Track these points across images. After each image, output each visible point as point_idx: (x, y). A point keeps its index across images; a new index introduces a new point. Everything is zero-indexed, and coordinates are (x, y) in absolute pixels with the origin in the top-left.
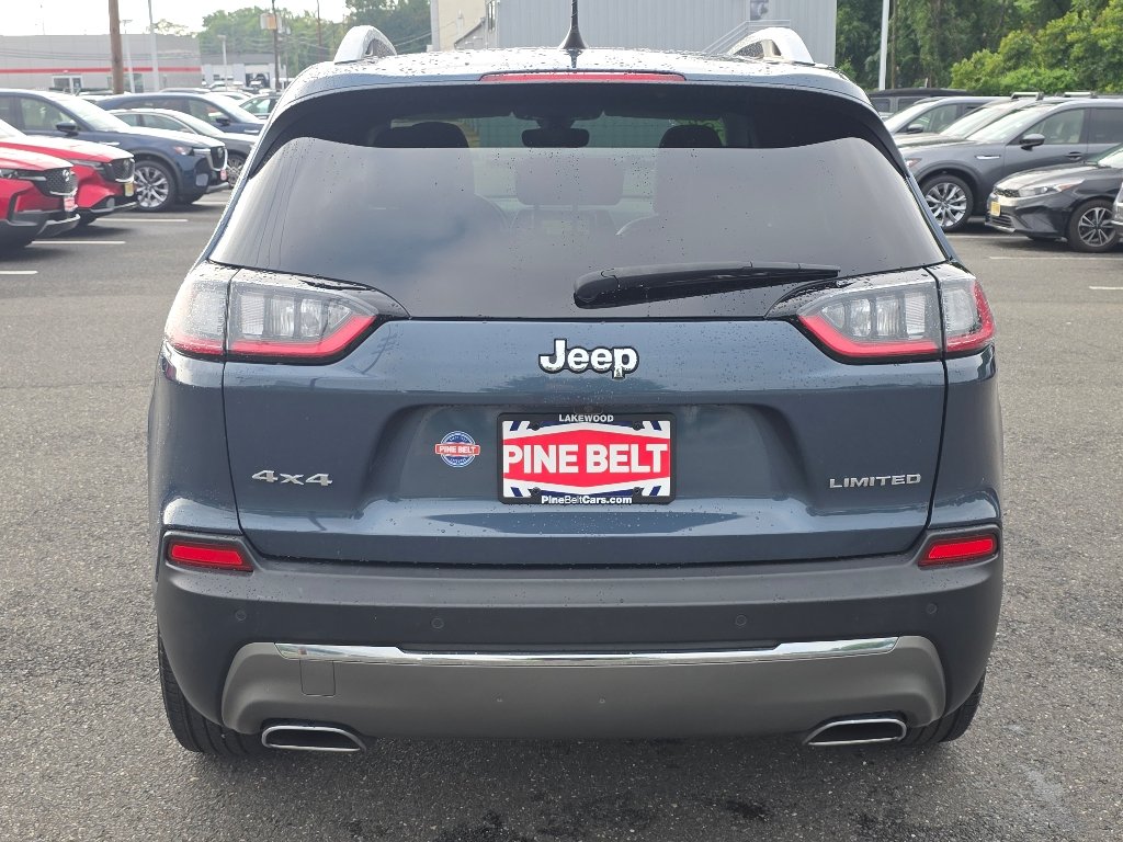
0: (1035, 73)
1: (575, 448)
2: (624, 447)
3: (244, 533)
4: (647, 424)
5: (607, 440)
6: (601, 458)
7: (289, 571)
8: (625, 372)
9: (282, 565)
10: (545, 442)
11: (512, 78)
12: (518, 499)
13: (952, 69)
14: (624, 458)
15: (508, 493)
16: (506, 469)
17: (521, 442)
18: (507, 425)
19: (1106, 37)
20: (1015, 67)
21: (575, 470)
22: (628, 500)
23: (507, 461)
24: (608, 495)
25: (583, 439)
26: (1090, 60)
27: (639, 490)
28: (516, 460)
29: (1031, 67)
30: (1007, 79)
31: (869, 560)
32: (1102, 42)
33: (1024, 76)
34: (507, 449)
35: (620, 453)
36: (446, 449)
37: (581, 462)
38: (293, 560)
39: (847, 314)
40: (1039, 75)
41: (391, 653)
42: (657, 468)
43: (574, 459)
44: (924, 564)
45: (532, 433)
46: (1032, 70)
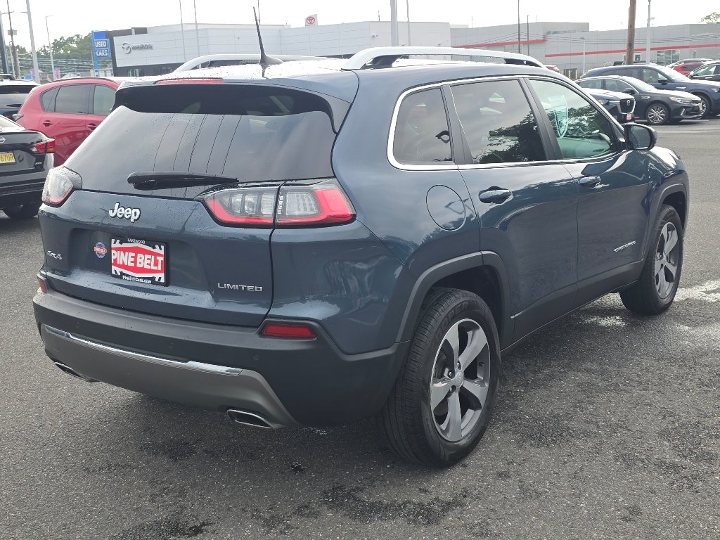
1: (134, 254)
2: (149, 257)
4: (157, 246)
5: (145, 252)
6: (142, 261)
8: (134, 220)
12: (116, 275)
14: (149, 262)
15: (113, 273)
16: (112, 261)
17: (117, 249)
18: (113, 240)
21: (133, 265)
23: (113, 258)
25: (137, 251)
27: (154, 278)
28: (115, 257)
31: (239, 328)
34: (113, 252)
35: (148, 259)
36: (97, 249)
37: (135, 262)
39: (230, 200)
43: (133, 259)
44: (261, 334)
45: (120, 246)
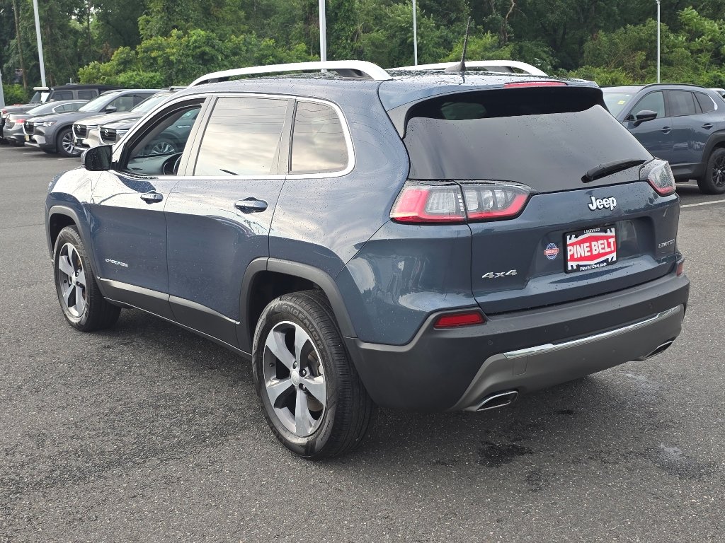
0: (137, 74)
2: (602, 241)
3: (479, 305)
4: (608, 230)
5: (598, 239)
6: (596, 247)
7: (502, 319)
8: (614, 207)
9: (496, 317)
10: (580, 243)
11: (513, 86)
12: (573, 271)
13: (79, 73)
14: (603, 246)
15: (569, 268)
16: (569, 258)
18: (568, 237)
19: (173, 54)
20: (124, 71)
22: (605, 264)
23: (569, 254)
24: (599, 263)
25: (590, 240)
26: (167, 67)
27: (608, 259)
28: (572, 253)
29: (134, 71)
30: (122, 78)
32: (172, 57)
33: (132, 76)
34: (569, 248)
35: (601, 244)
36: (548, 252)
38: (499, 314)
40: (140, 76)
41: (549, 346)
42: (613, 249)
43: (589, 249)
45: (576, 240)
46: (135, 73)
